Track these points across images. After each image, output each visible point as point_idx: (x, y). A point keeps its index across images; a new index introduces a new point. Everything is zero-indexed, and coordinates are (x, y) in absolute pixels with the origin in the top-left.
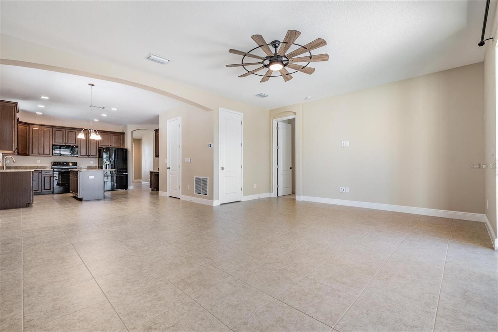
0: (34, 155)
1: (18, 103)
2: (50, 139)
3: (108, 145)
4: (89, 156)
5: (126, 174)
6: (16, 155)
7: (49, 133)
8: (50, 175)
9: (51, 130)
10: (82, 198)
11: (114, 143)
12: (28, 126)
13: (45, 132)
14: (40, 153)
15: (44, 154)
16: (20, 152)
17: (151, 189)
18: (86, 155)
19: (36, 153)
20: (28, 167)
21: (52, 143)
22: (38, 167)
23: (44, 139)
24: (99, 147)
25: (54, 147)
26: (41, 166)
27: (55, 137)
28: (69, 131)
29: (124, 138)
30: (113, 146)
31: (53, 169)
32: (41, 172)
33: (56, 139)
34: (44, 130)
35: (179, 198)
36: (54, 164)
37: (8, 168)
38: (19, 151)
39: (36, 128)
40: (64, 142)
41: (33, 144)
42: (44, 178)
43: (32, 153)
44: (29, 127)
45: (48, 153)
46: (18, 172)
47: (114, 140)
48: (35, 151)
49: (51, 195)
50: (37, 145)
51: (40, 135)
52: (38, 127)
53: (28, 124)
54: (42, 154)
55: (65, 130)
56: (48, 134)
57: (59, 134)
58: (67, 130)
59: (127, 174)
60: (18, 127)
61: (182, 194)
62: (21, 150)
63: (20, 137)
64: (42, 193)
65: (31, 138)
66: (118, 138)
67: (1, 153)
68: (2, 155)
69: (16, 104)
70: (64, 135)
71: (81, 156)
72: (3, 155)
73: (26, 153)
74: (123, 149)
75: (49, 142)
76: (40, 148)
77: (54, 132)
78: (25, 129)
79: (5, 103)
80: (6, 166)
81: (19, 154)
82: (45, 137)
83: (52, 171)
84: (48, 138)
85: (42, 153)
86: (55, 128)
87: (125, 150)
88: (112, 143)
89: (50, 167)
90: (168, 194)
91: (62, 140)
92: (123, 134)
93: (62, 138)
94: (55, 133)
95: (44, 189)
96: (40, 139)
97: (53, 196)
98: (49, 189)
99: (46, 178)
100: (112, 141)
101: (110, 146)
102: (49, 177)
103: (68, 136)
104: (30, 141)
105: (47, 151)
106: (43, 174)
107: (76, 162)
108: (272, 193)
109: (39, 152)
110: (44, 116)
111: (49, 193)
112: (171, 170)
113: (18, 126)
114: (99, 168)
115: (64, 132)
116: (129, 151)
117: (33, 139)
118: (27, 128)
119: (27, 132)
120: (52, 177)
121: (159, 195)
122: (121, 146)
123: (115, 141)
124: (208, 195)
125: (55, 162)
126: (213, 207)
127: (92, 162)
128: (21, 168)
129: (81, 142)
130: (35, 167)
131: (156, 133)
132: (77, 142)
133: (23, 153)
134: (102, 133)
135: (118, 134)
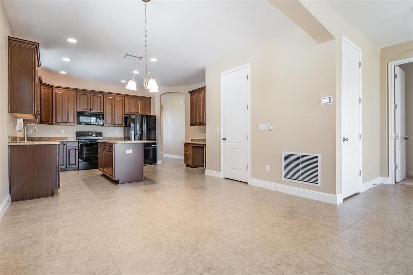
0: (58, 124)
1: (38, 43)
2: (74, 105)
3: (134, 112)
4: (115, 125)
5: (155, 145)
6: (39, 123)
7: (74, 97)
8: (75, 148)
9: (75, 94)
10: (118, 180)
11: (140, 110)
12: (51, 89)
13: (69, 96)
14: (65, 122)
15: (68, 123)
16: (43, 120)
17: (186, 164)
18: (112, 124)
19: (61, 121)
20: (52, 138)
21: (77, 110)
22: (62, 138)
23: (68, 105)
24: (125, 115)
25: (79, 114)
26: (65, 136)
27: (80, 102)
28: (94, 96)
29: (151, 103)
30: (139, 113)
31: (78, 141)
32: (65, 143)
33: (81, 105)
34: (68, 94)
35: (247, 183)
36: (79, 134)
37: (30, 139)
38: (42, 118)
39: (60, 92)
40: (89, 108)
41: (57, 111)
42: (69, 150)
43: (56, 122)
44: (53, 90)
45: (73, 122)
46: (40, 145)
47: (140, 106)
48: (59, 120)
49: (76, 171)
50: (61, 111)
51: (64, 100)
52: (62, 91)
53: (52, 87)
54: (66, 123)
55: (90, 94)
56: (73, 99)
57: (83, 98)
58: (92, 95)
59: (156, 147)
60: (41, 90)
61: (251, 178)
62: (44, 117)
63: (43, 102)
64: (67, 169)
65: (55, 104)
66: (145, 104)
67: (22, 120)
68: (22, 122)
69: (37, 46)
70: (89, 100)
71: (106, 125)
72: (24, 123)
73: (50, 122)
75: (74, 108)
76: (64, 115)
77: (78, 97)
78: (48, 93)
79: (22, 44)
80: (27, 137)
81: (42, 122)
82: (69, 102)
83: (77, 142)
84: (73, 104)
85: (67, 121)
86: (79, 92)
88: (139, 109)
89: (74, 138)
90: (222, 175)
91: (87, 105)
92: (150, 98)
93: (87, 103)
94: (80, 98)
95: (69, 165)
96: (64, 105)
97: (78, 173)
98: (74, 164)
99: (71, 151)
100: (139, 107)
101: (137, 113)
102: (74, 150)
103: (93, 101)
104: (53, 107)
105: (71, 120)
106: (67, 146)
107: (102, 132)
108: (388, 178)
109: (63, 120)
110: (68, 77)
111: (75, 168)
112: (229, 142)
113: (41, 88)
114: (124, 139)
115: (89, 96)
116: (157, 119)
117: (57, 104)
118: (50, 91)
119: (51, 96)
120: (77, 149)
121: (206, 174)
122: (148, 113)
123: (142, 107)
124: (319, 185)
125: (80, 132)
126: (336, 205)
127: (117, 132)
128: (44, 139)
129: (107, 108)
130: (59, 138)
131: (191, 96)
132: (102, 108)
133: (46, 121)
134: (129, 98)
135: (145, 99)
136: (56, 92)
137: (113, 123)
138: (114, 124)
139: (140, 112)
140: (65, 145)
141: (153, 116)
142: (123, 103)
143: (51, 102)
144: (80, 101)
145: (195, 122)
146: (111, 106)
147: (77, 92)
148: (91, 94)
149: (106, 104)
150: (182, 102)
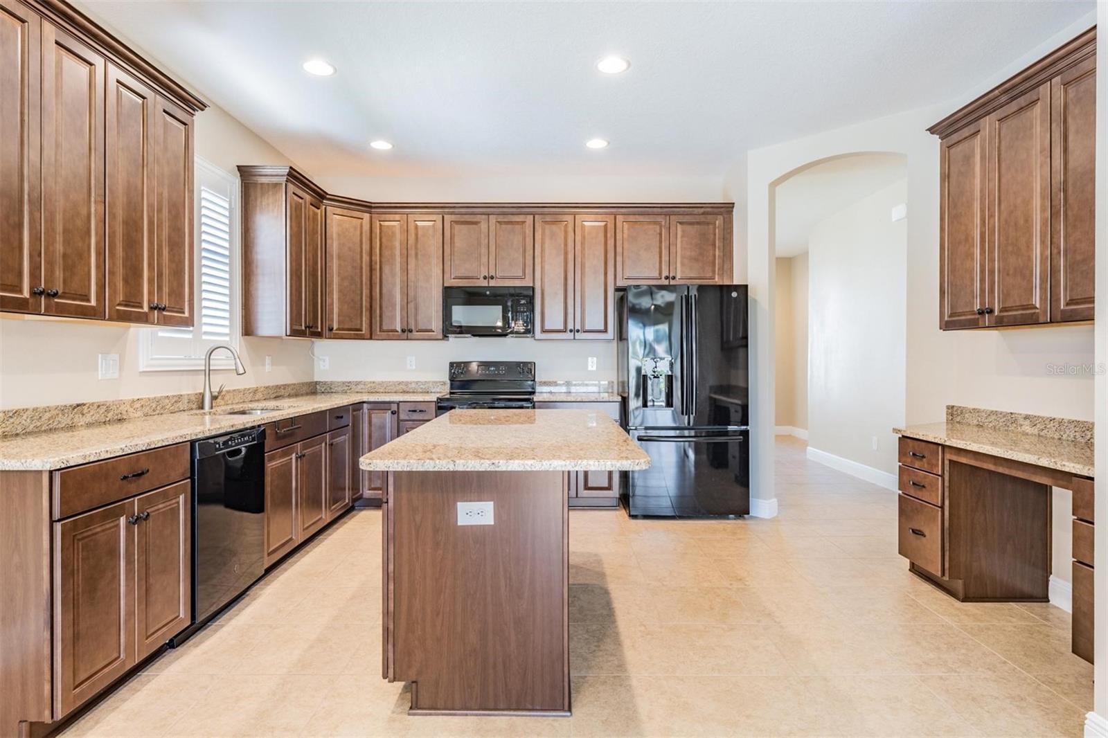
3: (656, 274)
4: (579, 336)
5: (743, 428)
7: (434, 236)
9: (439, 225)
11: (683, 264)
12: (366, 215)
13: (420, 234)
15: (419, 330)
18: (566, 330)
21: (443, 283)
22: (407, 384)
24: (618, 289)
27: (452, 254)
28: (500, 222)
29: (731, 233)
30: (678, 276)
32: (394, 407)
33: (456, 261)
34: (417, 226)
36: (457, 371)
39: (392, 221)
40: (484, 273)
45: (431, 326)
47: (683, 249)
51: (404, 251)
52: (397, 216)
53: (369, 207)
55: (485, 216)
57: (464, 238)
58: (493, 219)
66: (703, 236)
70: (484, 241)
71: (545, 336)
74: (725, 290)
77: (447, 233)
78: (353, 232)
82: (420, 258)
83: (434, 405)
85: (412, 325)
87: (734, 294)
88: (676, 261)
89: (444, 385)
92: (727, 208)
93: (477, 255)
94: (454, 237)
100: (676, 253)
101: (667, 278)
103: (497, 246)
107: (531, 364)
115: (484, 227)
116: (755, 301)
122: (717, 279)
123: (688, 253)
125: (465, 364)
127: (592, 363)
129: (547, 267)
130: (400, 383)
131: (947, 149)
132: (529, 270)
133: (346, 327)
134: (632, 218)
135: (703, 214)
136: (380, 224)
137: (570, 326)
138: (571, 330)
139: (682, 272)
140: (396, 415)
141: (736, 288)
142: (609, 242)
143: (364, 260)
144: (454, 247)
145: (977, 307)
146: (562, 257)
147: (443, 217)
148: (490, 216)
149: (542, 251)
150: (899, 212)
